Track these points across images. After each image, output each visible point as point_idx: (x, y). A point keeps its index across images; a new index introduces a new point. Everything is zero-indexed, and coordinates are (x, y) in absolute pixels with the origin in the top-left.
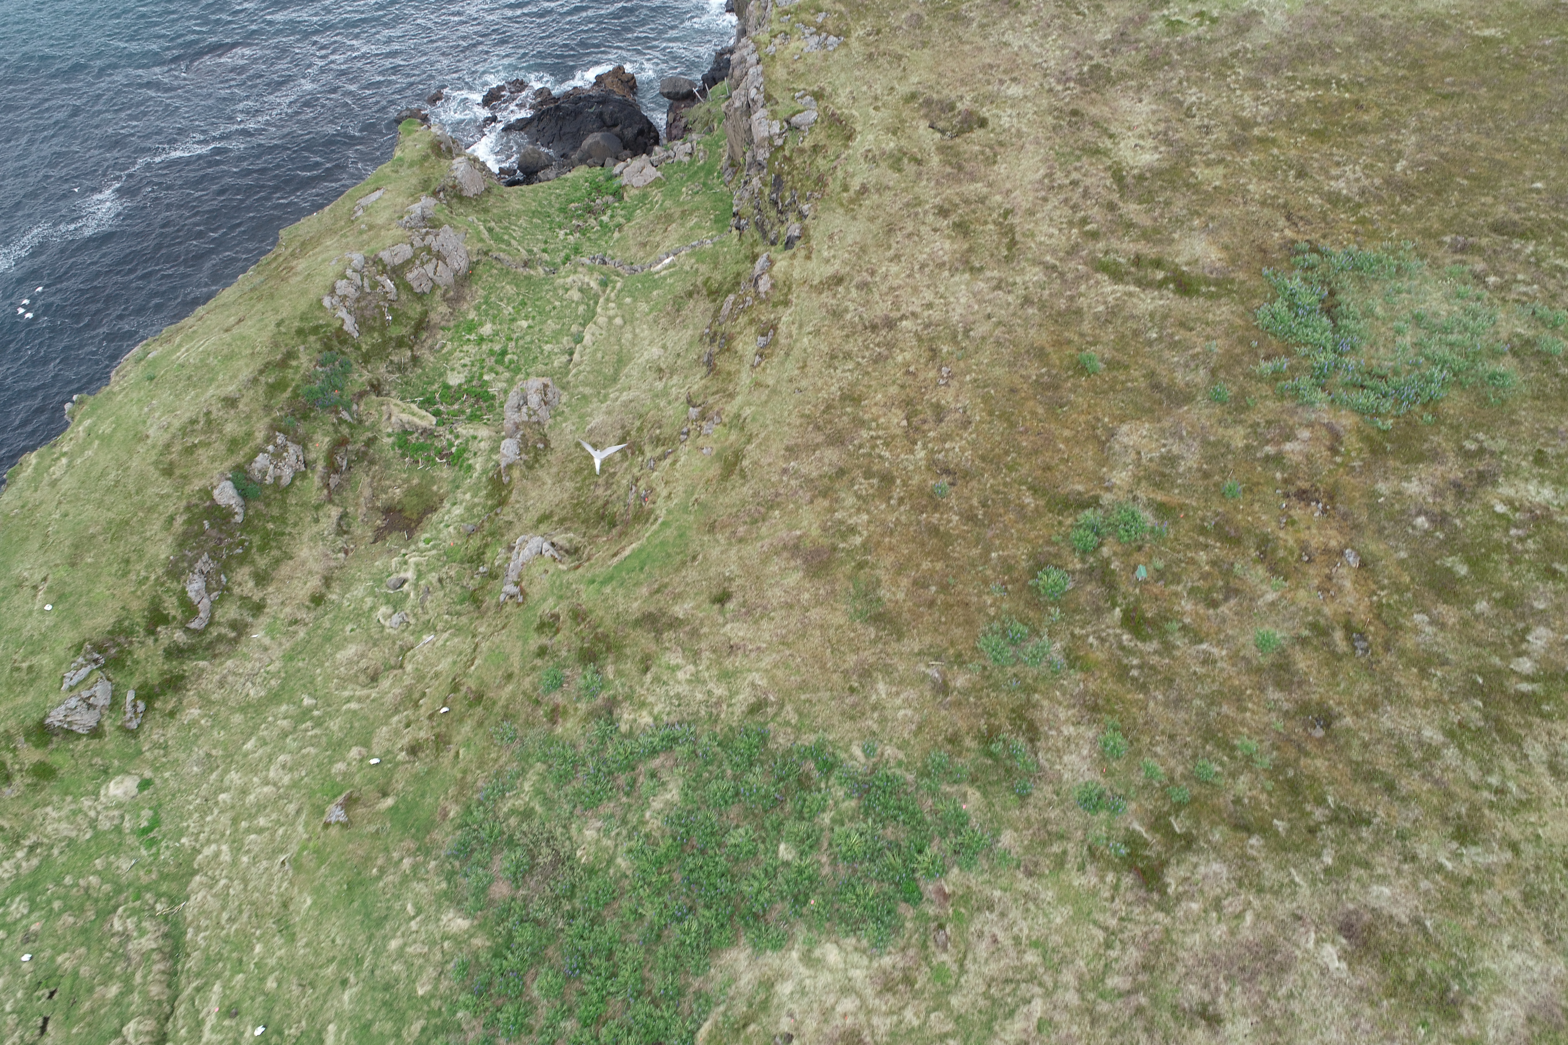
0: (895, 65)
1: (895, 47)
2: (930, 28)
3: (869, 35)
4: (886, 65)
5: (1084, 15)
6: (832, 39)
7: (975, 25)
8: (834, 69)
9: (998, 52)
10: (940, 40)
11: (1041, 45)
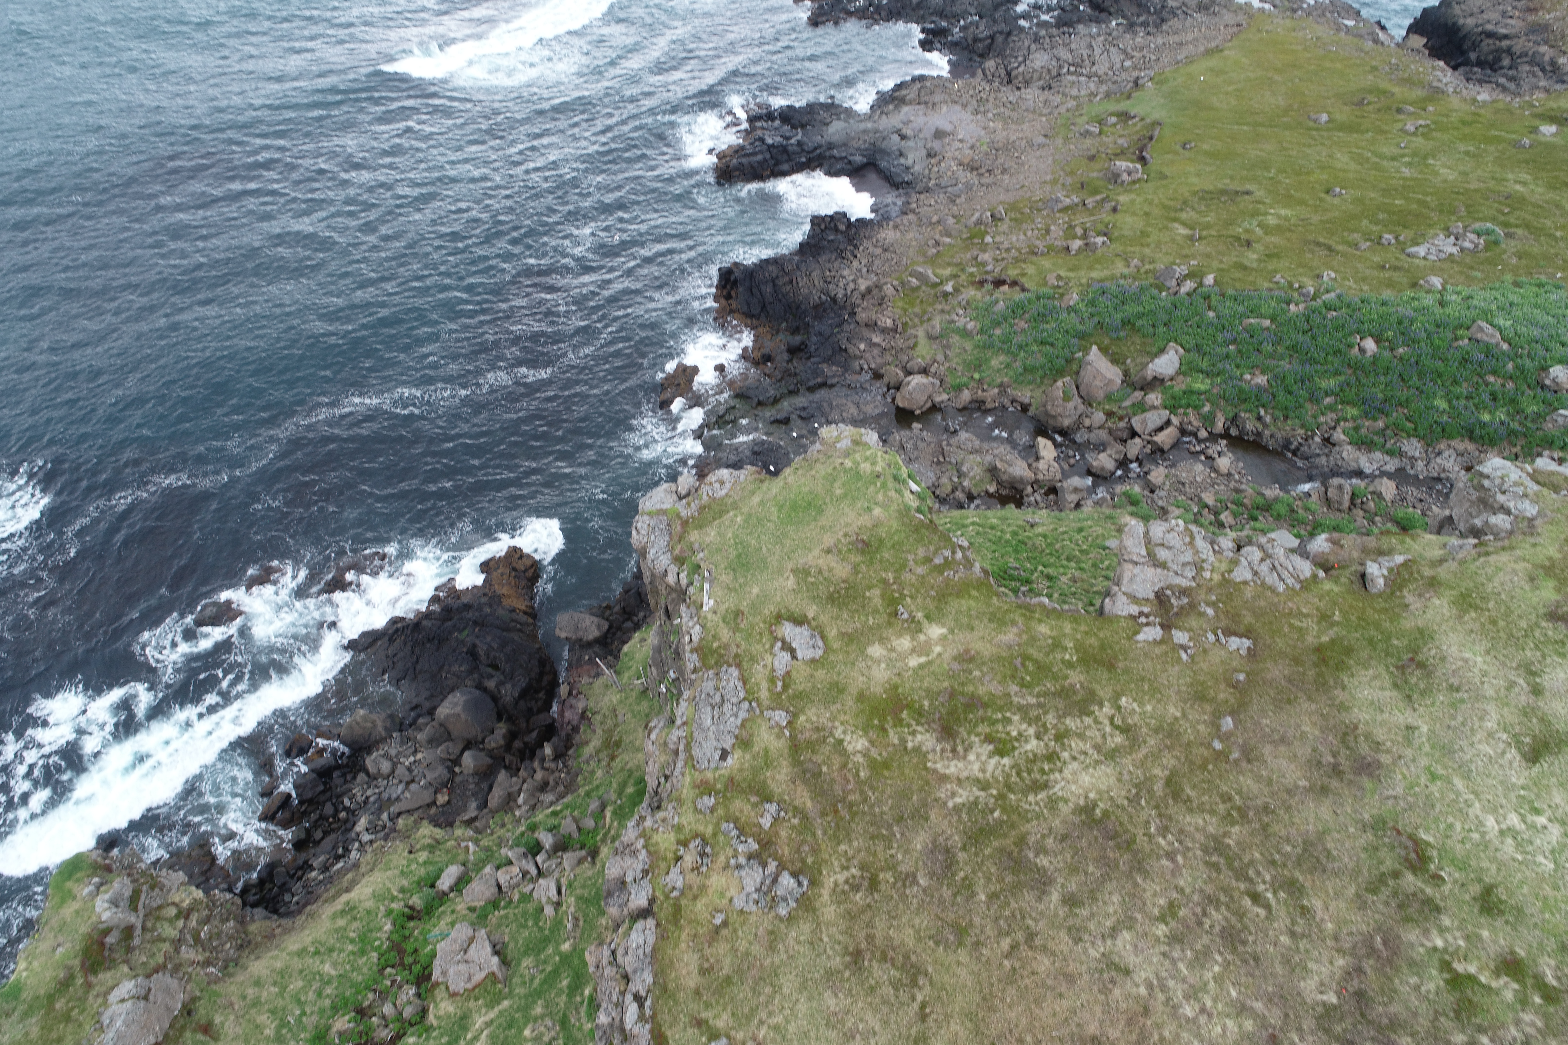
0: (904, 995)
1: (906, 937)
2: (967, 888)
3: (856, 888)
4: (888, 991)
5: (1268, 907)
6: (787, 881)
7: (1055, 897)
8: (788, 982)
9: (1105, 991)
10: (990, 931)
11: (1192, 994)
